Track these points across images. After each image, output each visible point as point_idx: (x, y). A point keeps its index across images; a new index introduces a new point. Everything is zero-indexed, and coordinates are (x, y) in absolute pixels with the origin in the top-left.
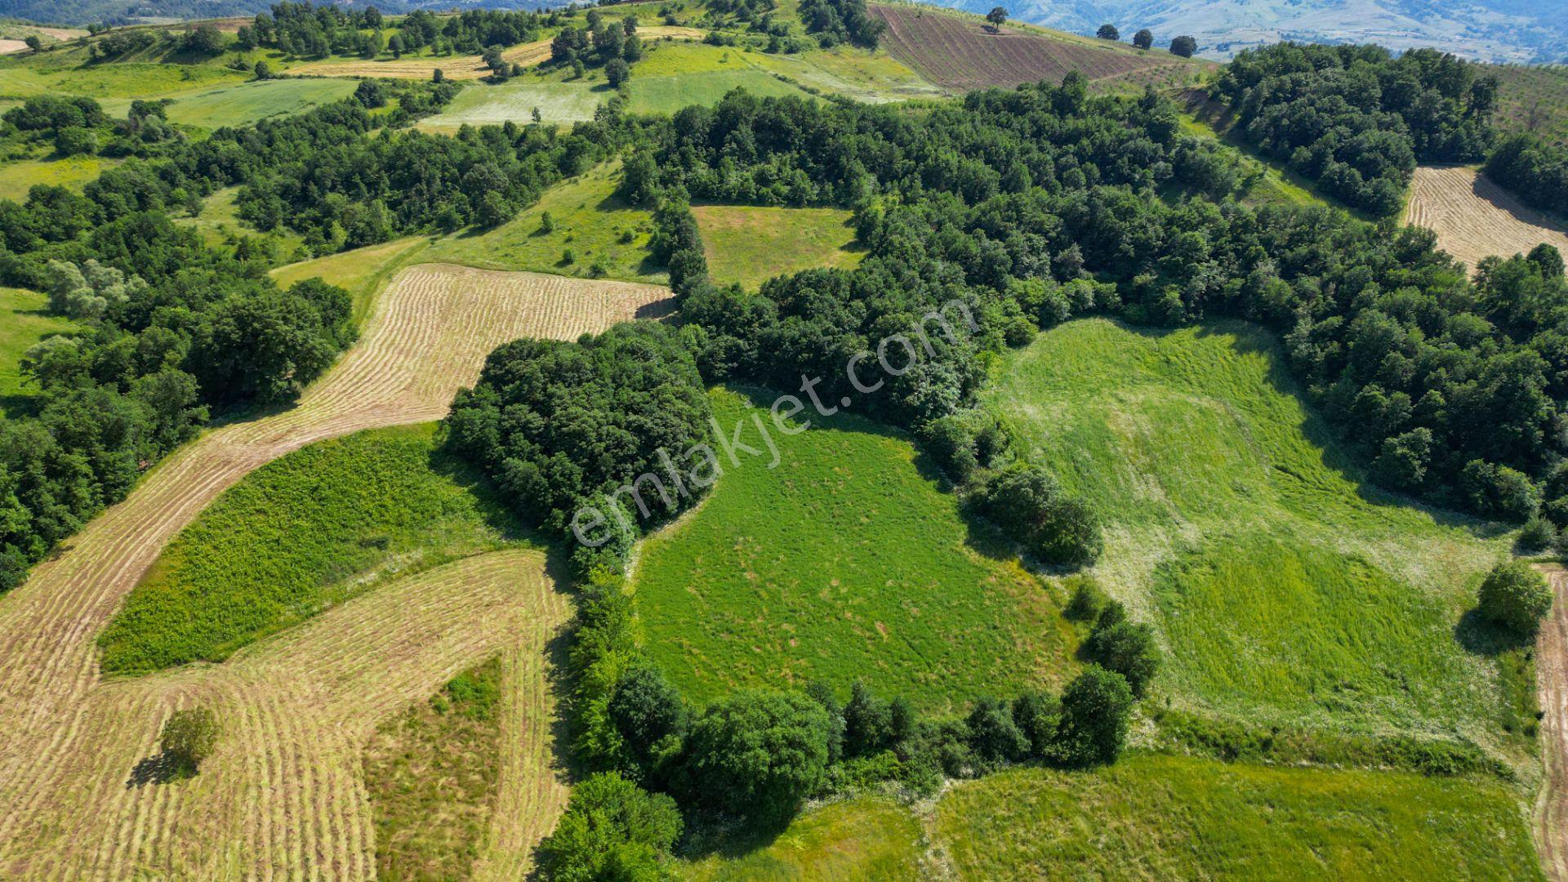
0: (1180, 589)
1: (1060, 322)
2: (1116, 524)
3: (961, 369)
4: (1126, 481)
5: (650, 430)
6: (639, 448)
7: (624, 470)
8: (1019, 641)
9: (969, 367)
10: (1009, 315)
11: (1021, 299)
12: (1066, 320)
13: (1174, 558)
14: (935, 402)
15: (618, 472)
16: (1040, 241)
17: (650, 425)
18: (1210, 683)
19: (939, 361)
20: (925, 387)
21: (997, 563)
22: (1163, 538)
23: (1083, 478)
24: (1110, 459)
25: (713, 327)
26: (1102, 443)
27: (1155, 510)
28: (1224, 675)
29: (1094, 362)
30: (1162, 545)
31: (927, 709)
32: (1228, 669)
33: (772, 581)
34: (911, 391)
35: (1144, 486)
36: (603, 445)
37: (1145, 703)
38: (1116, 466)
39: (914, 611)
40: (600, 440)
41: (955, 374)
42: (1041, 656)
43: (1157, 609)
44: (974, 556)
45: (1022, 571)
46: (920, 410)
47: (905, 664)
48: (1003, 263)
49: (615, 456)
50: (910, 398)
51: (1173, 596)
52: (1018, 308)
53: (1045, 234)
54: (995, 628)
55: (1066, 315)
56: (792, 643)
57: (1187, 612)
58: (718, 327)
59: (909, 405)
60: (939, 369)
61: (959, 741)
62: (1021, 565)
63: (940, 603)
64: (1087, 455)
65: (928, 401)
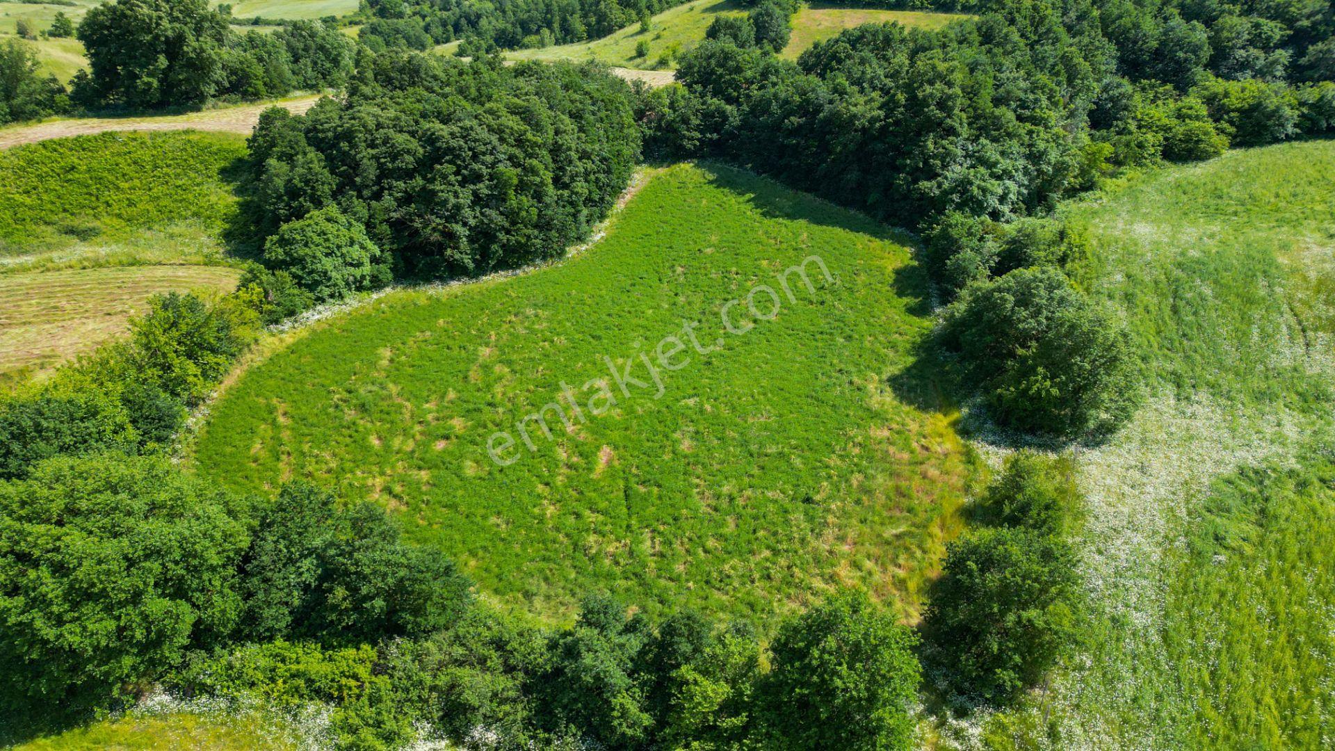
0: (1264, 517)
1: (1276, 140)
2: (1203, 395)
3: (1035, 157)
4: (1265, 336)
5: (438, 139)
6: (418, 161)
7: (390, 188)
8: (829, 533)
9: (1053, 156)
10: (1180, 116)
11: (1210, 100)
12: (1289, 138)
13: (1292, 463)
14: (965, 191)
15: (382, 189)
16: (1274, 30)
17: (445, 133)
18: (1219, 725)
19: (995, 140)
20: (957, 171)
21: (917, 414)
22: (1290, 431)
23: (1180, 322)
24: (1250, 301)
25: (698, 88)
26: (1250, 277)
27: (1302, 387)
28: (1270, 720)
29: (1312, 189)
30: (1280, 440)
31: (548, 597)
32: (1288, 708)
33: (509, 363)
34: (931, 175)
35: (1301, 350)
36: (374, 152)
37: (1008, 718)
38: (1256, 313)
39: (686, 446)
40: (372, 145)
41: (1021, 163)
42: (856, 565)
43: (1181, 543)
44: (885, 399)
45: (951, 431)
46: (938, 205)
47: (590, 517)
48: (1196, 49)
49: (381, 166)
50: (924, 185)
51: (1239, 528)
52: (1204, 111)
53: (1290, 21)
54: (808, 500)
55: (1290, 129)
56: (440, 445)
57: (1248, 562)
58: (705, 87)
59: (923, 196)
60: (991, 150)
61: (509, 669)
62: (954, 424)
63: (744, 444)
64: (1207, 291)
65: (952, 191)
